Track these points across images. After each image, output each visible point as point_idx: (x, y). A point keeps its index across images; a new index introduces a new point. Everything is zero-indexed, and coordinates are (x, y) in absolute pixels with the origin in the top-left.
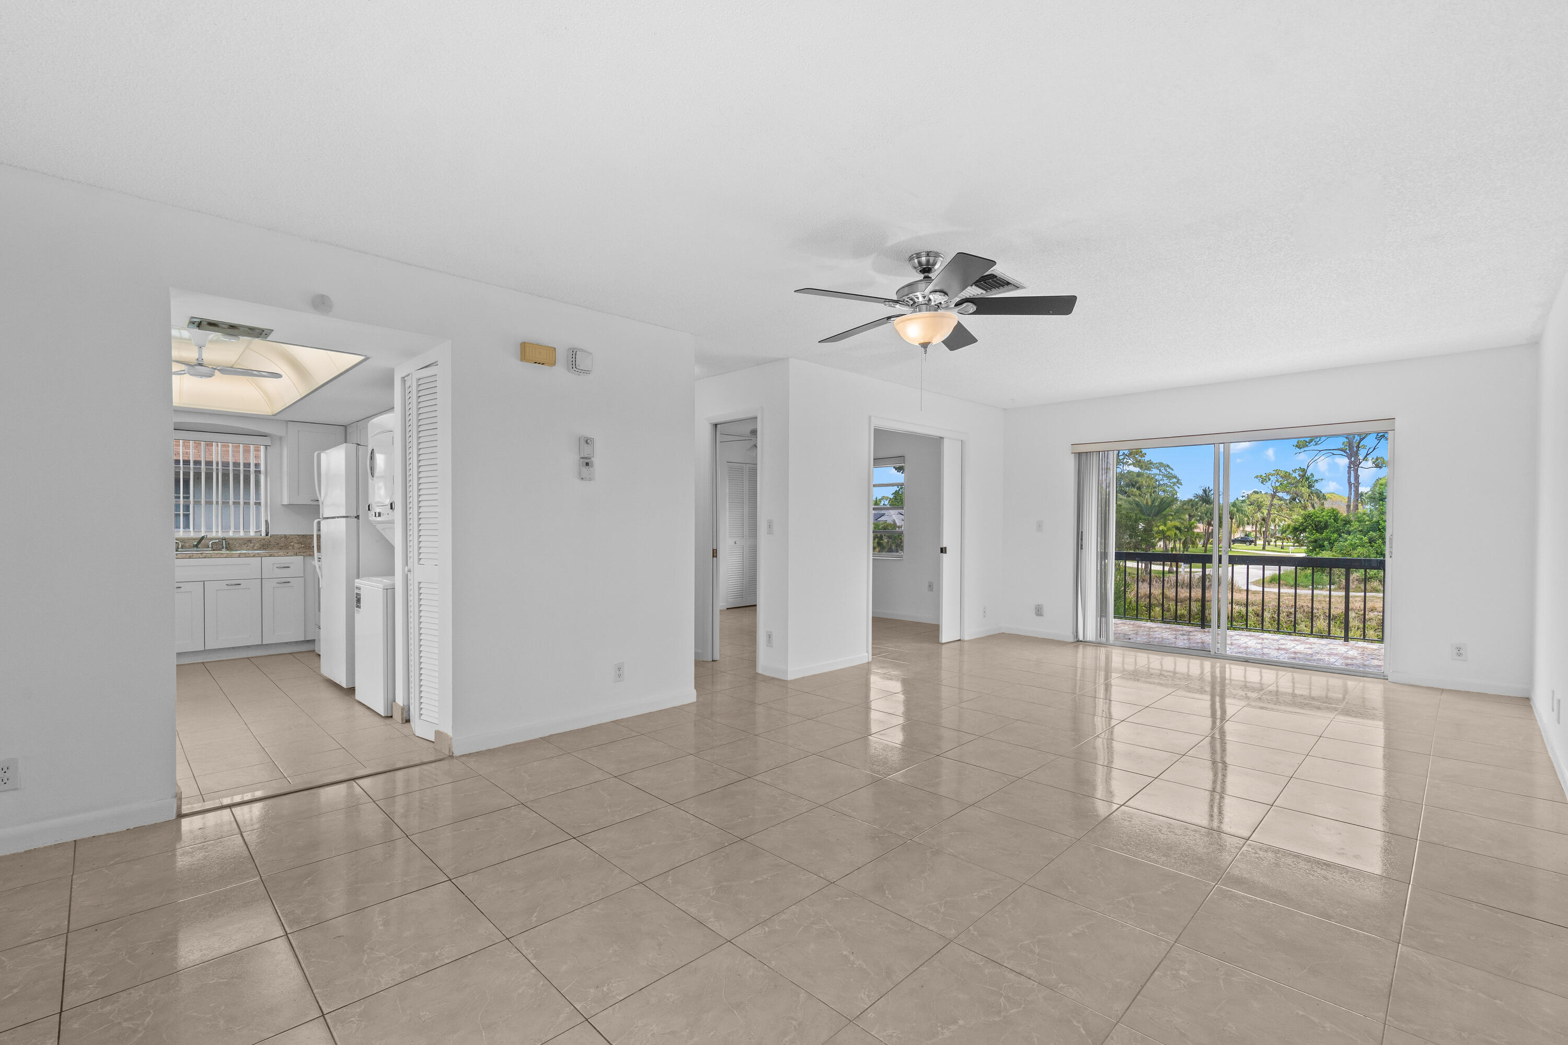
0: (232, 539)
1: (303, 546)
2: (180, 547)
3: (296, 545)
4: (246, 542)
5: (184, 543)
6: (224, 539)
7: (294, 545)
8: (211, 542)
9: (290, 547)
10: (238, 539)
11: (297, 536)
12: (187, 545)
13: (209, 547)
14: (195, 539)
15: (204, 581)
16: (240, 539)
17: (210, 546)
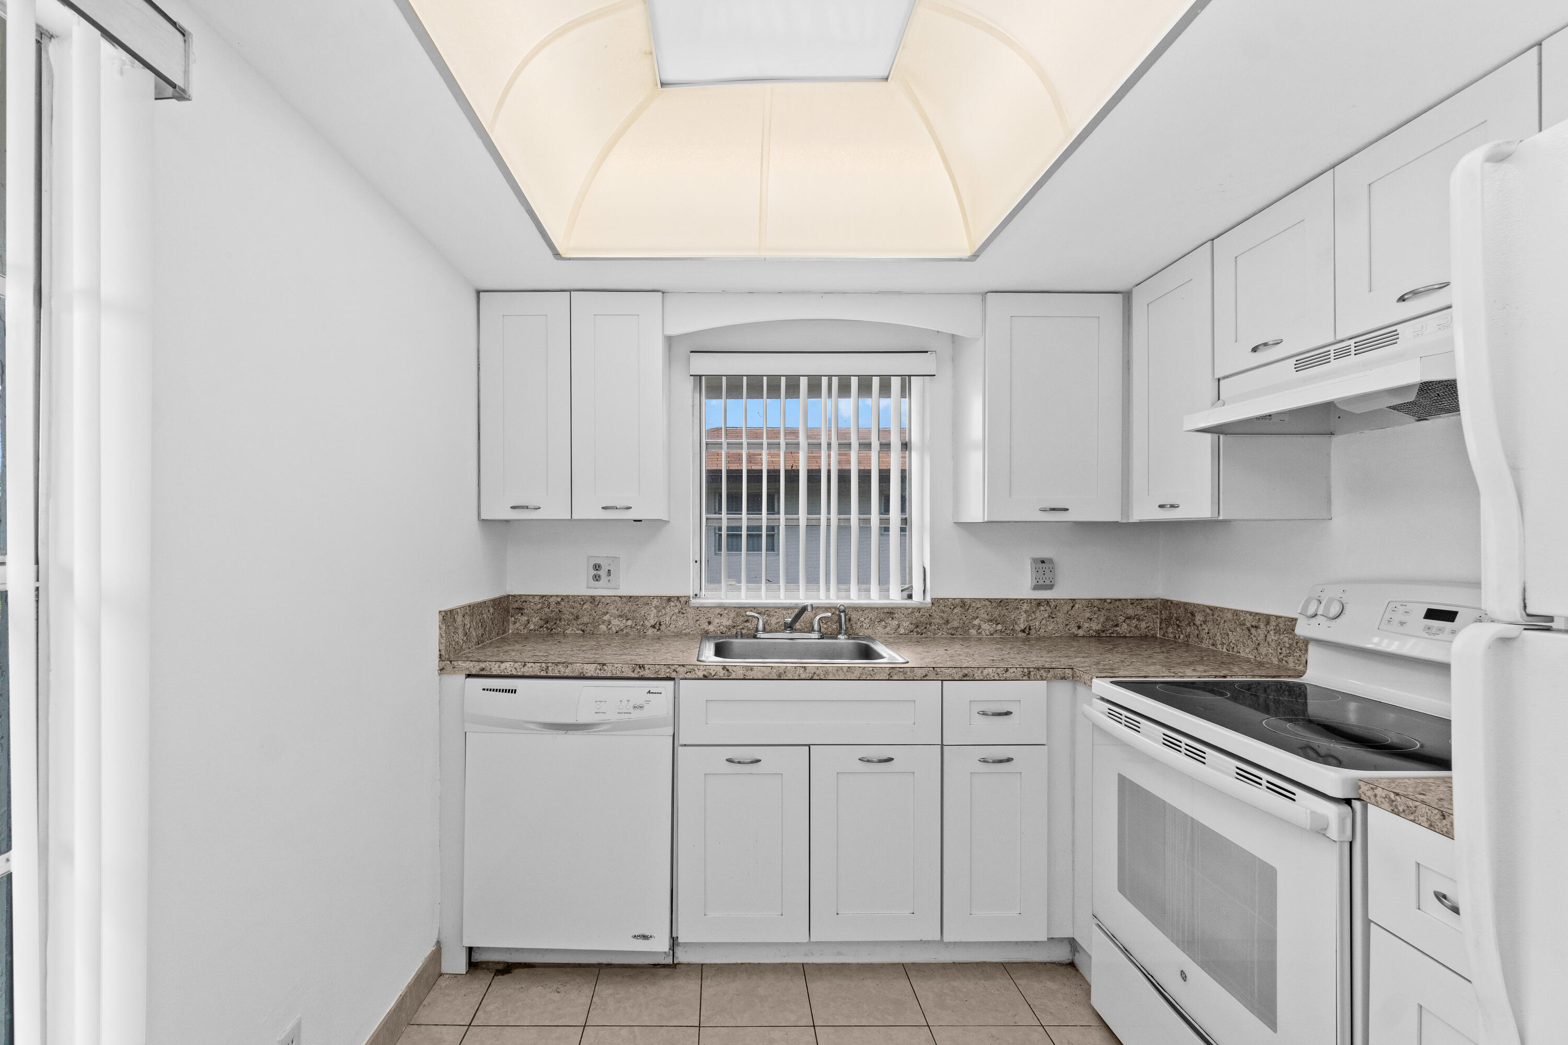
0: (856, 608)
1: (999, 627)
2: (760, 627)
3: (985, 626)
4: (882, 616)
5: (768, 615)
6: (844, 611)
7: (980, 627)
8: (818, 618)
9: (973, 632)
10: (866, 608)
11: (987, 603)
12: (773, 621)
13: (813, 630)
14: (787, 608)
15: (809, 746)
16: (872, 609)
17: (816, 627)
